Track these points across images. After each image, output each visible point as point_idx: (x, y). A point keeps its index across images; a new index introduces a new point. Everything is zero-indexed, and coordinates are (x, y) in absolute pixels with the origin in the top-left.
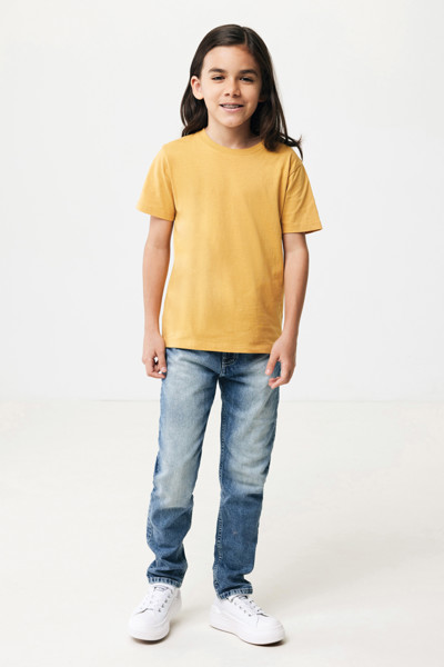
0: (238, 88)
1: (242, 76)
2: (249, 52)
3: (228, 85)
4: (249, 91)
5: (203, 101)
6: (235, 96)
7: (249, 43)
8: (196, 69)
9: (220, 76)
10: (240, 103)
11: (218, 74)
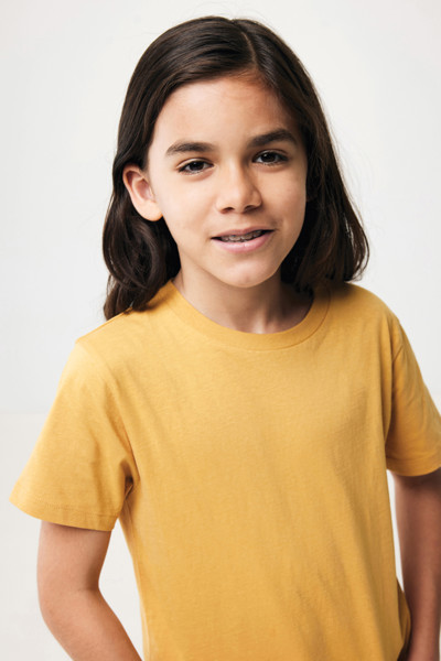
0: (253, 188)
1: (259, 153)
2: (268, 86)
3: (226, 183)
4: (282, 187)
5: (161, 223)
6: (249, 210)
7: (260, 59)
8: (132, 153)
9: (198, 160)
10: (265, 225)
11: (192, 157)
